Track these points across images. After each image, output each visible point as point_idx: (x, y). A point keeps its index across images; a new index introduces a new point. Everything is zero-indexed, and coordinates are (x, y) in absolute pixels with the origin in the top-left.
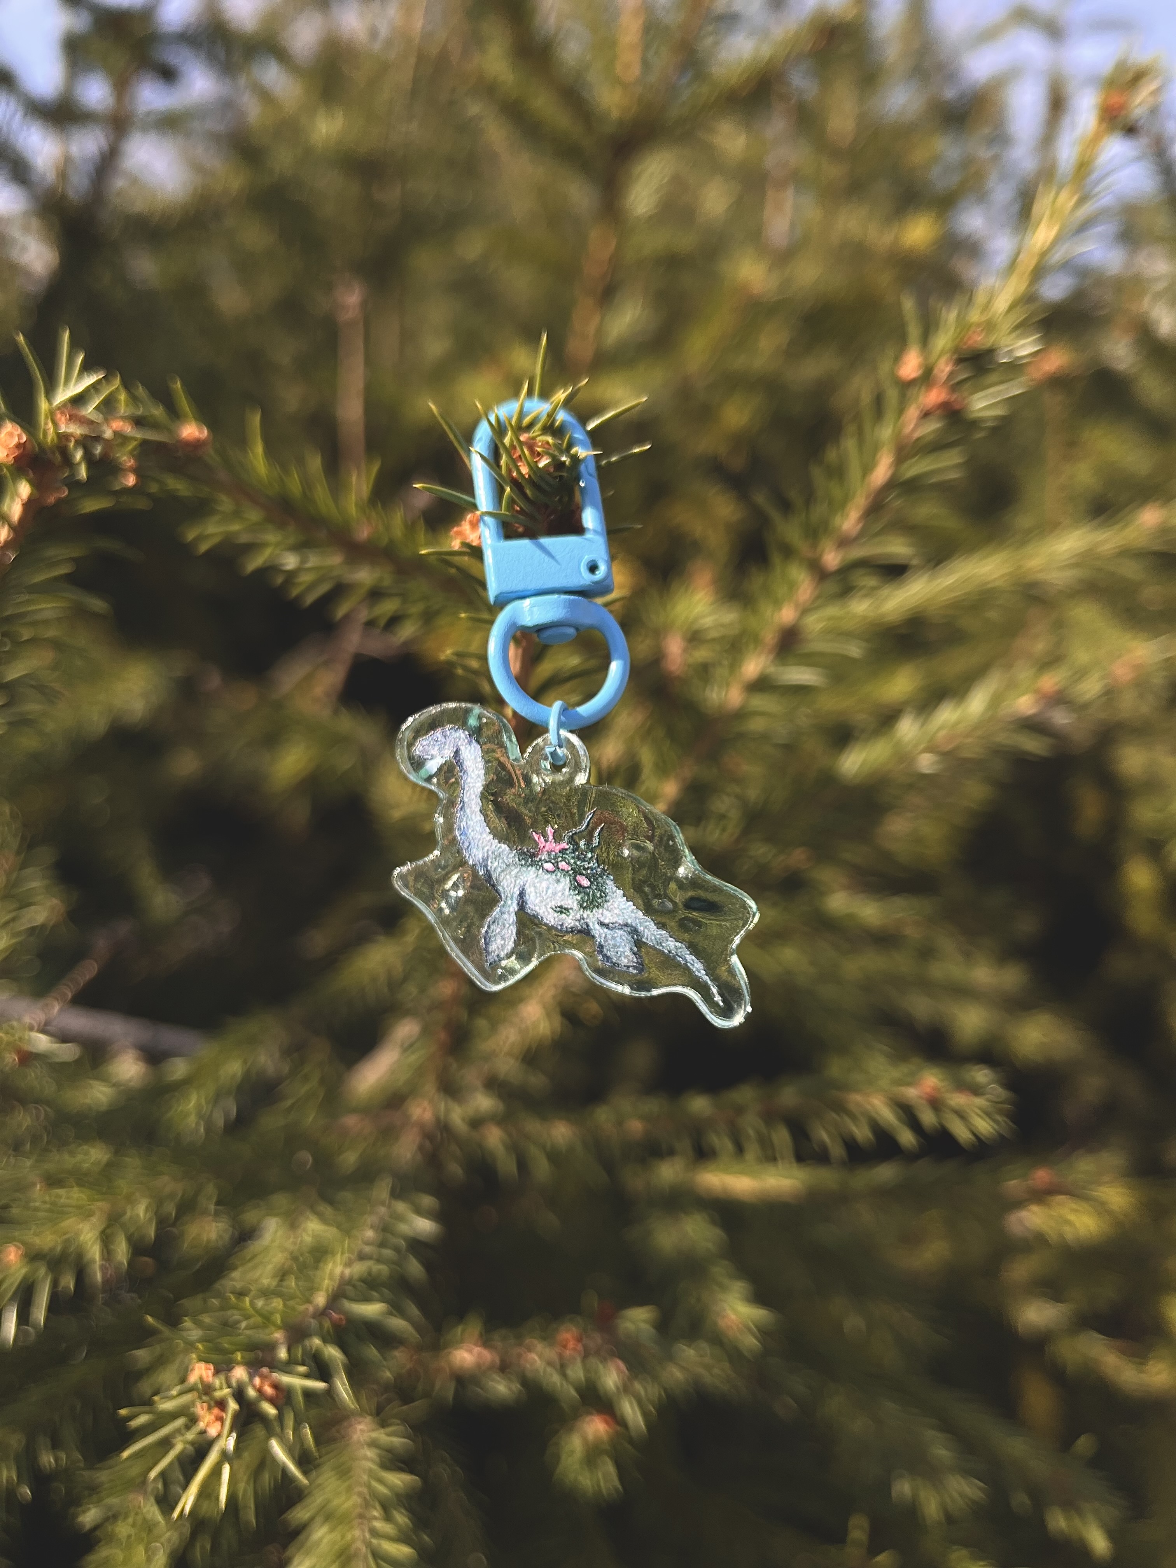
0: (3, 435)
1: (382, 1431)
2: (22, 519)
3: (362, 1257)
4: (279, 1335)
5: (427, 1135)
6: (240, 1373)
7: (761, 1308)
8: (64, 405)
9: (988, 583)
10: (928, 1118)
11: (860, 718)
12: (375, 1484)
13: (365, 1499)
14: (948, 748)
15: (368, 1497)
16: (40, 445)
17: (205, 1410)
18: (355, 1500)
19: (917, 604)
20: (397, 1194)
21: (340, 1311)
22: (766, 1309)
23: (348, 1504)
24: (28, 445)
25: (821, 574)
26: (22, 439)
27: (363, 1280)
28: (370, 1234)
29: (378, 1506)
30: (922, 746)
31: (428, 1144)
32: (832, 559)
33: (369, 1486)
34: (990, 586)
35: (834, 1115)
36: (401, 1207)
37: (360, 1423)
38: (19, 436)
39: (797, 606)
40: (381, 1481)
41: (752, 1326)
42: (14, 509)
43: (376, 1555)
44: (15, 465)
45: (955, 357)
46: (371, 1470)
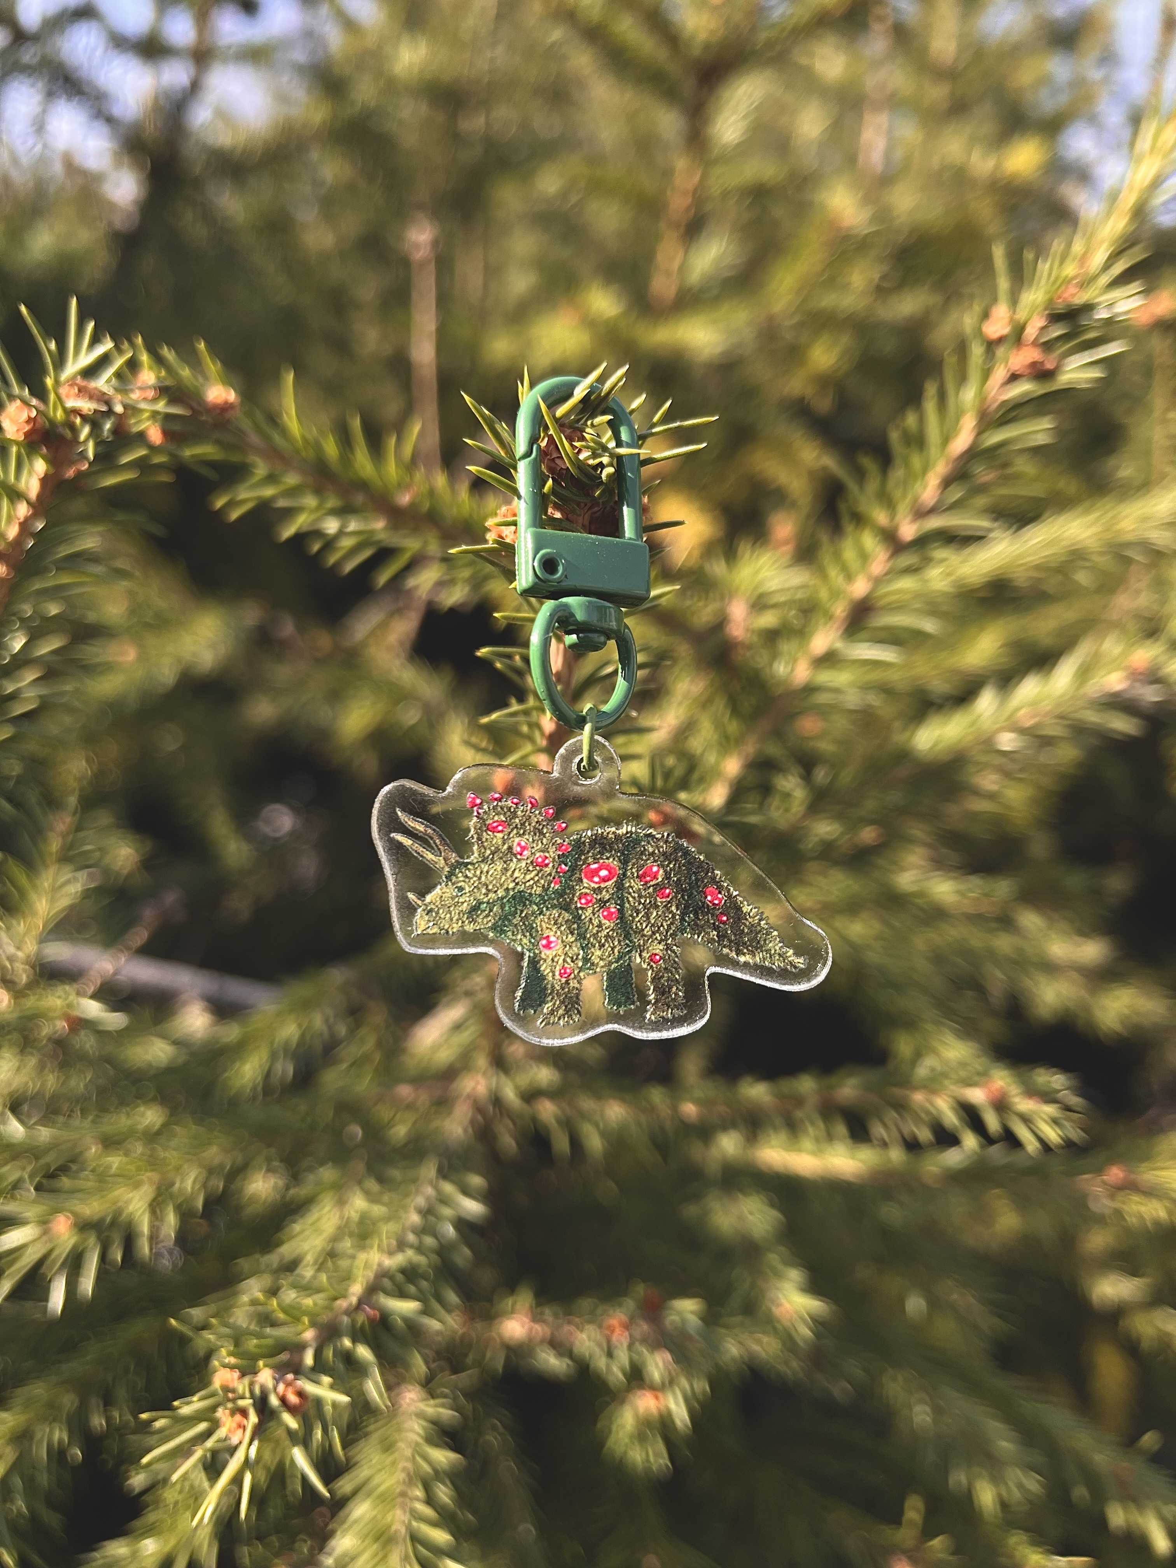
1: (432, 1402)
2: (39, 496)
3: (403, 1246)
4: (309, 1335)
5: (478, 1108)
6: (265, 1376)
7: (816, 1299)
8: (73, 378)
9: (1076, 544)
10: (992, 1122)
12: (419, 1459)
13: (409, 1476)
14: (1029, 724)
15: (412, 1475)
16: (51, 421)
17: (227, 1416)
18: (399, 1476)
20: (444, 1172)
21: (374, 1306)
22: (821, 1301)
23: (391, 1481)
24: (38, 421)
25: (896, 545)
26: (32, 415)
27: (403, 1271)
28: (415, 1218)
29: (421, 1486)
30: (1002, 724)
31: (479, 1118)
32: (908, 530)
33: (413, 1461)
34: (1076, 547)
35: (896, 1114)
36: (448, 1188)
37: (409, 1391)
38: (29, 413)
39: (870, 578)
40: (424, 1456)
41: (806, 1315)
42: (31, 485)
43: (415, 1538)
44: (26, 441)
45: (1047, 312)
46: (417, 1444)
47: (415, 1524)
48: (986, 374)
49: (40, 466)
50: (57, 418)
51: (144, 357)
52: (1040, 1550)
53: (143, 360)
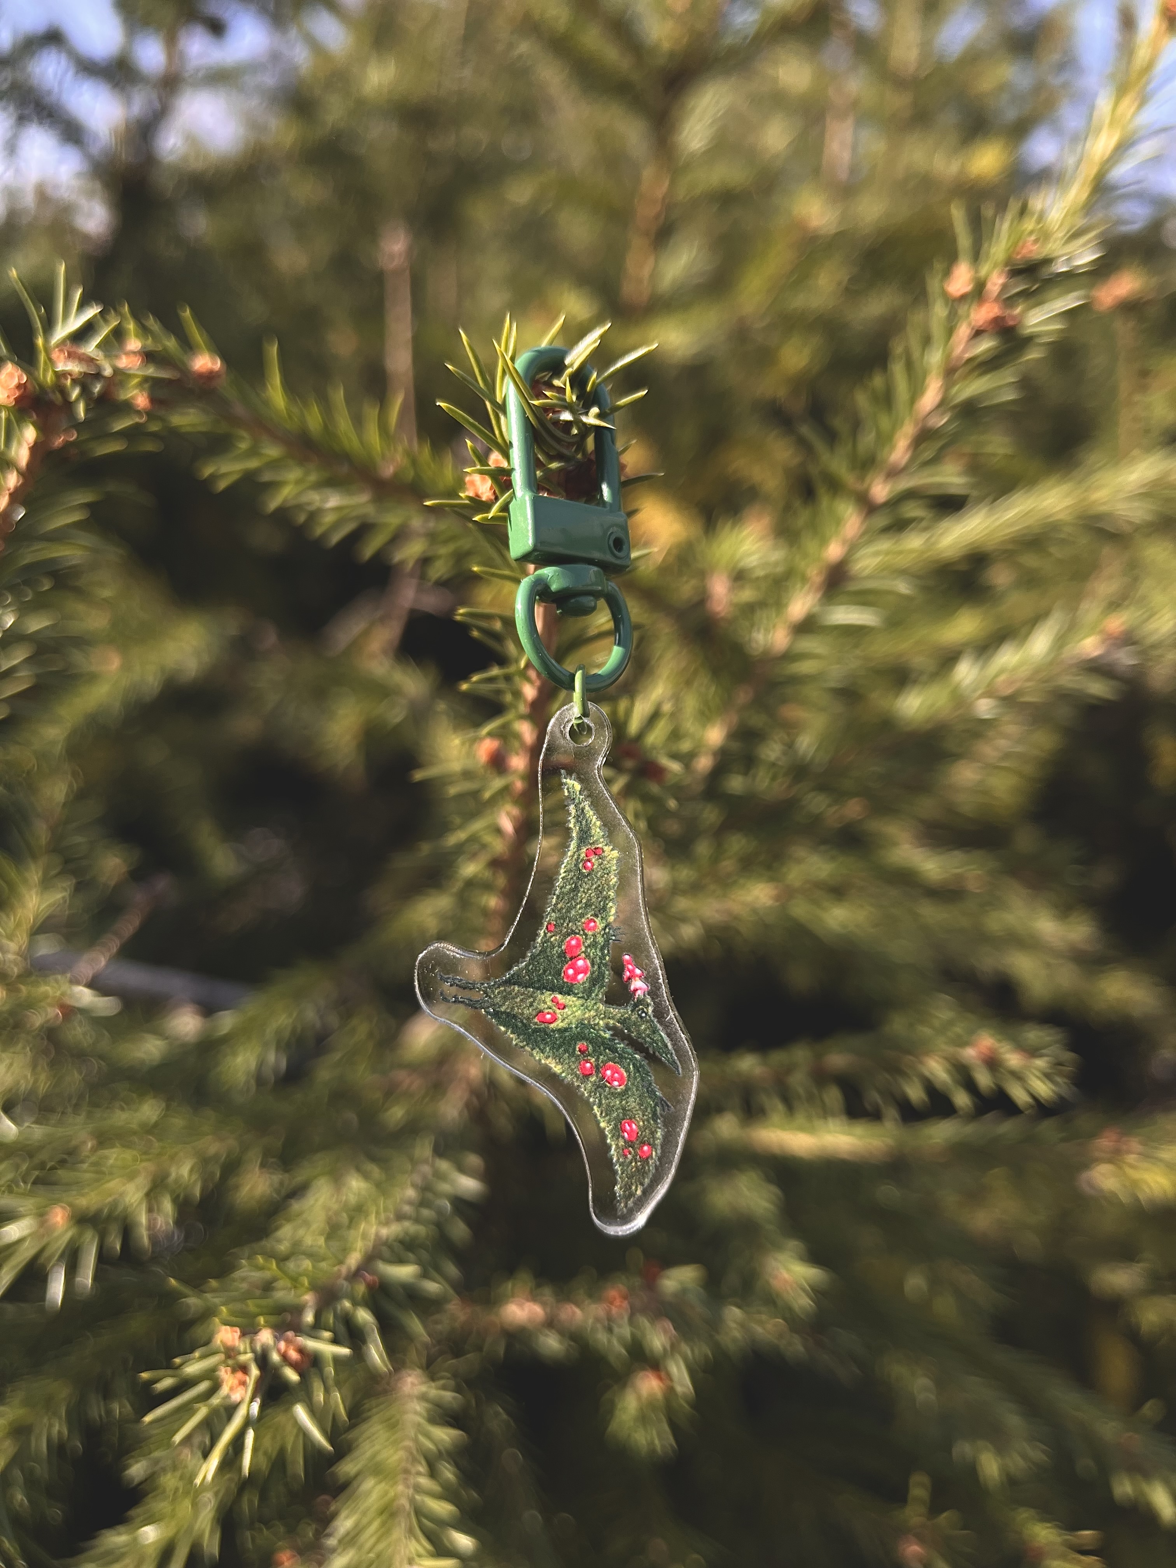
0: (3, 376)
1: (433, 1384)
2: (29, 465)
3: (400, 1217)
4: (309, 1298)
5: (475, 1092)
6: (266, 1336)
7: (815, 1268)
8: (63, 342)
9: (1051, 516)
10: (984, 1079)
11: (919, 661)
12: (422, 1439)
13: (411, 1453)
14: (1008, 691)
15: (415, 1452)
16: (41, 386)
17: (229, 1373)
18: (401, 1454)
19: (973, 540)
20: (440, 1151)
21: (373, 1272)
22: (819, 1268)
23: (396, 1457)
24: (29, 385)
25: (868, 507)
26: (23, 379)
27: (401, 1242)
28: (411, 1193)
29: (424, 1462)
30: (980, 692)
31: (475, 1100)
32: (881, 491)
33: (416, 1440)
34: (1051, 519)
35: (888, 1076)
36: (444, 1165)
37: (410, 1375)
38: (20, 378)
39: (844, 542)
40: (428, 1436)
41: (806, 1285)
42: (22, 454)
43: (419, 1512)
44: (17, 407)
45: (1008, 268)
46: (419, 1425)
47: (418, 1497)
48: (950, 331)
49: (30, 434)
50: (47, 381)
51: (131, 326)
52: (1049, 1525)
53: (130, 329)
